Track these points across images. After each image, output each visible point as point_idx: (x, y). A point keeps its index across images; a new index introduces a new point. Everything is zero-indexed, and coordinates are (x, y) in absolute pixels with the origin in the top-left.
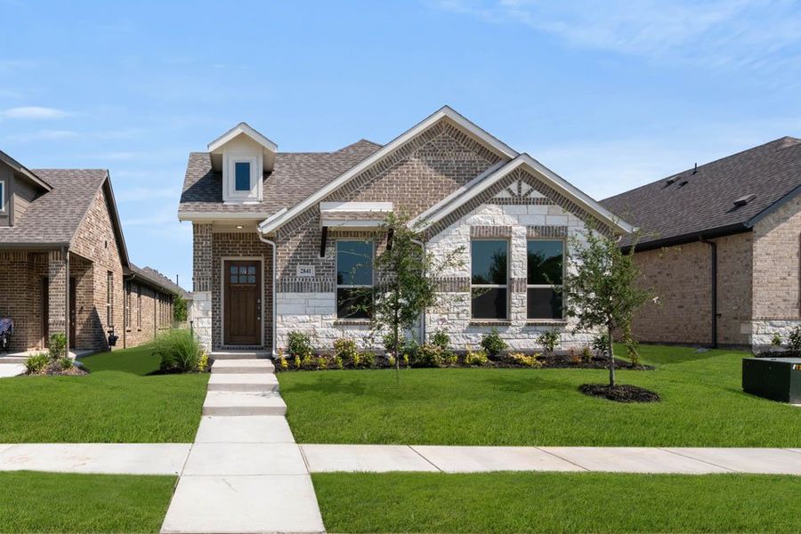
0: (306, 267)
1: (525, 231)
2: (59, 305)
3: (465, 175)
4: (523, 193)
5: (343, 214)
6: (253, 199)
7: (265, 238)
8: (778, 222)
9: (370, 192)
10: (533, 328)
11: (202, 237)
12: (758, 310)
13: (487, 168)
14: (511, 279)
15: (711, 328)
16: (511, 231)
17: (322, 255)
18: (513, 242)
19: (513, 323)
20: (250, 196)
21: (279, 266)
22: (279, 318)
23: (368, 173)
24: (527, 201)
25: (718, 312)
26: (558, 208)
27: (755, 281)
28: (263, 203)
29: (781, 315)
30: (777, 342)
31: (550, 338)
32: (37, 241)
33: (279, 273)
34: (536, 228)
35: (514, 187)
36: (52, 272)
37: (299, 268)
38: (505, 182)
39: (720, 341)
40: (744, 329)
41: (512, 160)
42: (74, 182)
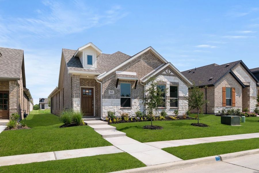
0: (111, 91)
1: (169, 83)
2: (14, 102)
3: (155, 67)
4: (169, 73)
5: (123, 75)
6: (93, 68)
7: (98, 81)
8: (219, 84)
9: (130, 69)
10: (171, 109)
11: (76, 79)
12: (216, 105)
13: (160, 65)
14: (166, 96)
15: (205, 109)
16: (166, 83)
17: (116, 87)
18: (167, 86)
19: (167, 108)
20: (92, 67)
21: (103, 90)
22: (103, 107)
23: (129, 63)
24: (170, 75)
25: (207, 105)
26: (177, 78)
27: (215, 98)
28: (97, 69)
29: (219, 106)
30: (219, 112)
31: (176, 112)
32: (4, 77)
33: (103, 93)
34: (172, 82)
35: (167, 71)
36: (10, 89)
37: (109, 91)
38: (165, 69)
39: (207, 112)
40: (213, 109)
41: (166, 63)
42: (11, 53)
